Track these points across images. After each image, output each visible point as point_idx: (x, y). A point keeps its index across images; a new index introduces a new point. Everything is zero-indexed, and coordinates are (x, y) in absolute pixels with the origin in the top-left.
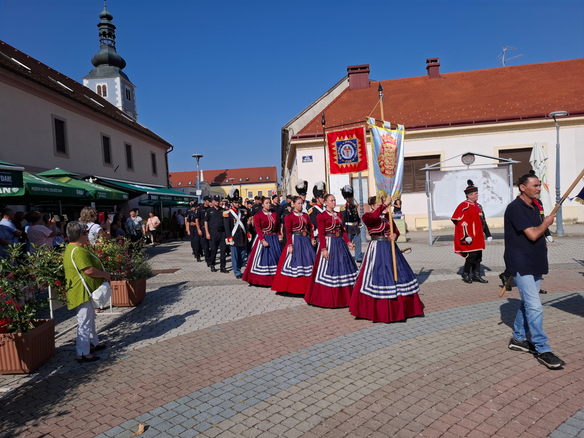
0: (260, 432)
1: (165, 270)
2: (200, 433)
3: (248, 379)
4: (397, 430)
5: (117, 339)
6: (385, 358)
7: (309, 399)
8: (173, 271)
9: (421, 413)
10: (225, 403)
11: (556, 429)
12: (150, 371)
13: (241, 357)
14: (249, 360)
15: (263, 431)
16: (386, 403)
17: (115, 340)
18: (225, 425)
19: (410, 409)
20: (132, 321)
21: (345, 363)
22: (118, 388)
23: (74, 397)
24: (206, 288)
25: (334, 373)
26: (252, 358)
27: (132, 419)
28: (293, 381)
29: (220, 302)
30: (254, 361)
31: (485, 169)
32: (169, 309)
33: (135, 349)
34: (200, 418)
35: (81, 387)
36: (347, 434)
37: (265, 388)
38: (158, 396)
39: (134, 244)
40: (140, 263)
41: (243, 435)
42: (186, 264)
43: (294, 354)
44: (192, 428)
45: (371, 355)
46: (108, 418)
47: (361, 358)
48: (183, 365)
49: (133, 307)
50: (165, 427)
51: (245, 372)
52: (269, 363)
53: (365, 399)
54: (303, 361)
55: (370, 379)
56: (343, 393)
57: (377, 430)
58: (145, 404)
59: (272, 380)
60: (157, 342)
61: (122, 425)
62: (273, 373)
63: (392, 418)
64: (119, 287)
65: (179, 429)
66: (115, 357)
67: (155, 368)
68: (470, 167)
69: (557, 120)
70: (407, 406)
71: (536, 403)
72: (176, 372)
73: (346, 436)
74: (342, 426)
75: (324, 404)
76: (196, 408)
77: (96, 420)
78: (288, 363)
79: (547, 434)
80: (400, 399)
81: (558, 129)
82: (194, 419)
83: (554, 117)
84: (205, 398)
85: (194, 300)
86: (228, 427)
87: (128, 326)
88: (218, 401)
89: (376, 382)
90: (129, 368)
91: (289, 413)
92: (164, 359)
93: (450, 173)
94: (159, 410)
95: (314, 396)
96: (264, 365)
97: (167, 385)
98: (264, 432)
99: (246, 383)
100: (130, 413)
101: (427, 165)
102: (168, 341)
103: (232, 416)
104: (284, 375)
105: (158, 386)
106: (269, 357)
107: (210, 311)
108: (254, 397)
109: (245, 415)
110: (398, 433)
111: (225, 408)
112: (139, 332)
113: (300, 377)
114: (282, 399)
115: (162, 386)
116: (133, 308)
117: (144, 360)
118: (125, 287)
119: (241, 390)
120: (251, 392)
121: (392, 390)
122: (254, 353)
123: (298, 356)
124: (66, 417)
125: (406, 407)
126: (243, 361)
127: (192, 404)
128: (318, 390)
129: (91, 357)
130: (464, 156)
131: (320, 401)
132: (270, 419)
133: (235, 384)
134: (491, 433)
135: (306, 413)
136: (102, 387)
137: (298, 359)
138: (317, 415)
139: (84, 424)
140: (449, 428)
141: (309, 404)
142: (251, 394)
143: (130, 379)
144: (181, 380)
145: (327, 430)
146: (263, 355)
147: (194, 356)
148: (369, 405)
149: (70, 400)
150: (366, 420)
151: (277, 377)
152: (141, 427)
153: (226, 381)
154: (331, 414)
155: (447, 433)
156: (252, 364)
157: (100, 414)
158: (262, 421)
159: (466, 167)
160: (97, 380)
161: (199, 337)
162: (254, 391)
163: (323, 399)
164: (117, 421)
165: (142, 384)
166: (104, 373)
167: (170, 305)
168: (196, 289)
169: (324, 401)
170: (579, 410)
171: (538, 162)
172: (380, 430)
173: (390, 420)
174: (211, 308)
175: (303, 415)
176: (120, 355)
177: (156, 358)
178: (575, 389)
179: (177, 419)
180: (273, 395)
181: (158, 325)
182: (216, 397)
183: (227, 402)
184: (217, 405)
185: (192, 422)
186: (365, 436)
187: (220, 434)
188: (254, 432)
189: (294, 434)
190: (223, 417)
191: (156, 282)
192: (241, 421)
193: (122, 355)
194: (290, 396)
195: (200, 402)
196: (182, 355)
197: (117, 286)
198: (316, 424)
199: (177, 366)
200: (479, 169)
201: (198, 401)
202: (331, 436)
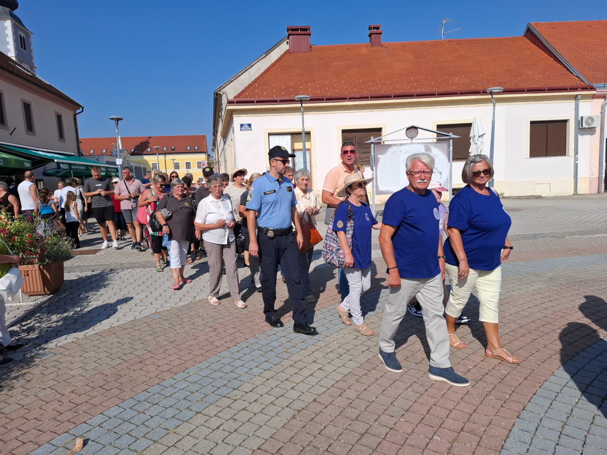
0: (226, 434)
1: (85, 251)
2: (155, 442)
3: (204, 373)
4: (377, 416)
5: (33, 335)
6: (349, 339)
7: (277, 390)
8: (94, 252)
9: (397, 396)
10: (180, 402)
11: (529, 402)
12: (81, 371)
13: (191, 348)
14: (202, 351)
15: (230, 432)
16: (360, 387)
17: (30, 337)
18: (184, 429)
19: (386, 392)
20: (50, 312)
21: (310, 347)
22: (41, 394)
24: (138, 270)
25: (299, 359)
26: (204, 348)
27: (65, 432)
28: (256, 371)
29: (158, 286)
30: (207, 351)
31: (427, 143)
32: (95, 297)
33: (58, 345)
34: (152, 423)
36: (325, 427)
37: (225, 382)
38: (95, 401)
40: (55, 244)
41: (208, 440)
43: (252, 340)
44: (144, 437)
45: (335, 335)
46: (32, 435)
47: (324, 340)
48: (121, 361)
49: (49, 295)
50: (110, 438)
51: (198, 365)
52: (224, 352)
53: (337, 385)
54: (263, 348)
55: (338, 362)
56: (313, 380)
57: (356, 419)
58: (80, 412)
59: (232, 372)
60: (85, 335)
61: (53, 442)
62: (231, 364)
63: (369, 404)
64: (30, 272)
65: (126, 440)
66: (32, 357)
67: (87, 367)
68: (414, 141)
69: (494, 96)
70: (383, 390)
71: (506, 376)
72: (114, 371)
73: (324, 428)
74: (318, 419)
75: (294, 394)
76: (145, 412)
77: (16, 438)
78: (247, 351)
79: (522, 408)
80: (374, 383)
81: (494, 106)
82: (145, 425)
83: (491, 93)
84: (155, 399)
85: (124, 285)
86: (188, 432)
87: (45, 319)
88: (171, 401)
89: (345, 365)
90: (54, 369)
91: (256, 408)
92: (97, 356)
93: (394, 147)
94: (98, 419)
95: (282, 386)
96: (219, 355)
97: (105, 387)
98: (231, 433)
99: (201, 377)
100: (61, 426)
101: (372, 138)
102: (100, 334)
103: (191, 418)
104: (245, 365)
105: (94, 388)
106: (224, 345)
107: (146, 296)
108: (213, 392)
109: (205, 415)
110: (378, 420)
111: (181, 409)
112: (61, 325)
113: (263, 366)
114: (247, 393)
115: (99, 389)
116: (49, 297)
117: (72, 358)
118: (38, 272)
119: (197, 387)
120: (209, 387)
121: (364, 373)
122: (206, 342)
123: (256, 342)
125: (381, 391)
126: (195, 352)
127: (140, 408)
128: (285, 379)
130: (408, 129)
131: (289, 392)
132: (235, 417)
133: (188, 379)
134: (471, 412)
135: (276, 407)
136: (20, 396)
137: (258, 346)
138: (288, 408)
140: (429, 410)
141: (277, 396)
142: (209, 390)
143: (56, 383)
144: (122, 380)
145: (302, 424)
146: (216, 344)
147: (134, 350)
148: (342, 391)
150: (343, 409)
151: (237, 368)
152: (79, 442)
153: (177, 377)
154: (304, 405)
155: (428, 415)
156: (205, 355)
157: (20, 430)
158: (227, 420)
159: (410, 141)
160: (12, 387)
161: (136, 328)
162: (213, 386)
163: (292, 389)
164: (44, 438)
165: (72, 388)
166: (20, 378)
167: (96, 291)
168: (126, 271)
169: (294, 391)
170: (546, 380)
171: (477, 137)
172: (359, 419)
173: (367, 407)
174: (148, 293)
175: (272, 410)
176: (38, 354)
177: (86, 355)
178: (538, 359)
179: (123, 428)
180: (235, 389)
181: (83, 316)
182: (168, 397)
183: (182, 401)
184: (171, 407)
185: (143, 430)
186: (345, 427)
187: (179, 440)
188: (220, 434)
189: (266, 433)
190: (180, 420)
191: (75, 265)
192: (202, 422)
193: (42, 355)
194: (254, 388)
195: (149, 405)
196: (119, 350)
197: (28, 271)
198: (289, 418)
199: (114, 363)
200: (421, 143)
201: (147, 403)
202: (308, 431)
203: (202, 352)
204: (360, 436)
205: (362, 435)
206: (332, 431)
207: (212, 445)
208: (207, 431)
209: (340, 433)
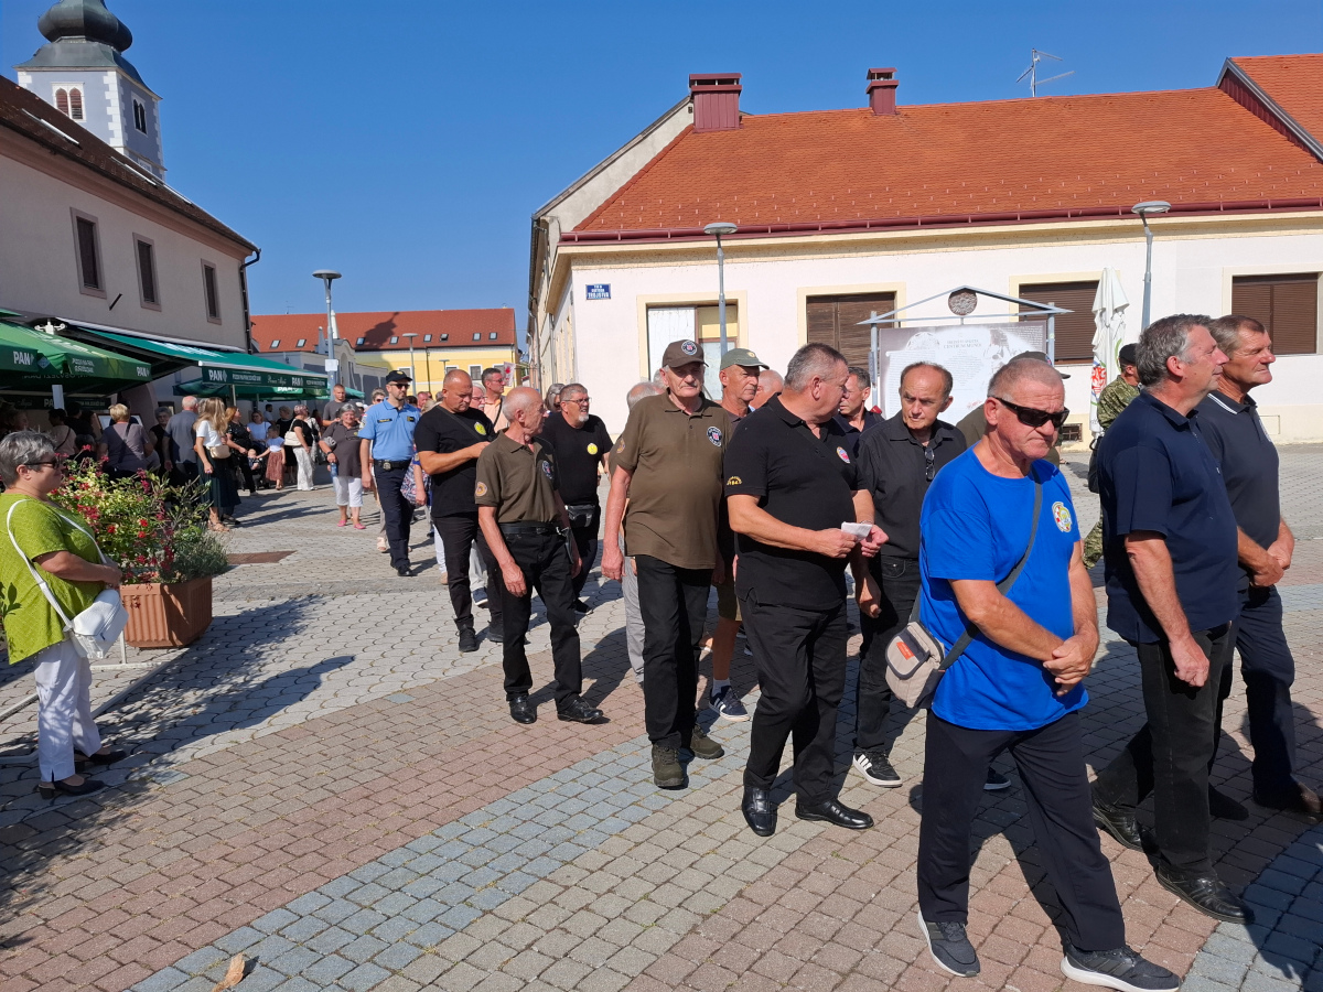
0: (547, 961)
1: (255, 555)
2: (394, 972)
3: (501, 825)
4: (879, 935)
5: (146, 734)
7: (656, 868)
8: (275, 557)
10: (448, 888)
12: (242, 813)
13: (474, 770)
14: (497, 776)
15: (554, 958)
16: (840, 869)
17: (139, 736)
18: (456, 948)
19: (898, 880)
20: (182, 686)
21: (729, 775)
22: (160, 861)
23: (41, 895)
24: (366, 598)
25: (707, 802)
26: (502, 770)
27: (207, 945)
28: (612, 824)
29: (407, 633)
30: (509, 778)
31: (997, 325)
32: (275, 653)
33: (196, 756)
34: (388, 932)
35: (58, 865)
36: (762, 955)
37: (545, 847)
38: (271, 879)
39: (179, 491)
40: (196, 541)
41: (506, 973)
42: (305, 539)
43: (605, 756)
44: (371, 960)
46: (139, 948)
48: (327, 794)
49: (180, 648)
50: (300, 960)
51: (489, 808)
52: (545, 781)
53: (790, 862)
54: (628, 775)
56: (736, 849)
57: (831, 940)
58: (239, 902)
59: (560, 824)
60: (252, 737)
61: (182, 964)
62: (558, 808)
63: (860, 906)
64: (142, 599)
65: (334, 965)
66: (143, 781)
67: (254, 806)
68: (967, 321)
69: (1148, 221)
70: (893, 875)
72: (312, 815)
73: (760, 958)
74: (746, 936)
75: (695, 879)
76: (374, 906)
77: (106, 954)
78: (593, 779)
80: (872, 859)
81: (1149, 243)
82: (373, 935)
83: (1143, 215)
84: (395, 878)
85: (337, 629)
86: (464, 954)
87: (171, 699)
88: (427, 886)
90: (186, 808)
91: (612, 906)
92: (276, 782)
93: (923, 335)
94: (275, 919)
95: (669, 859)
96: (534, 786)
97: (292, 849)
98: (556, 959)
99: (494, 835)
100: (199, 930)
101: (873, 313)
102: (284, 734)
103: (471, 923)
104: (588, 811)
105: (269, 852)
106: (545, 765)
107: (382, 655)
108: (519, 869)
109: (501, 918)
110: (881, 943)
111: (450, 902)
112: (201, 713)
113: (627, 814)
114: (592, 872)
115: (279, 852)
116: (179, 653)
117: (224, 785)
118: (158, 598)
119: (486, 855)
120: (512, 857)
121: (850, 837)
122: (506, 758)
123: (614, 761)
124: (19, 950)
125: (888, 878)
126: (483, 780)
127: (364, 897)
128: (676, 844)
129: (79, 781)
130: (954, 294)
131: (684, 873)
132: (566, 925)
133: (466, 838)
135: (654, 906)
136: (117, 862)
137: (616, 770)
138: (682, 910)
139: (74, 965)
140: (996, 926)
141: (658, 881)
142: (511, 862)
143: (190, 837)
144: (327, 835)
145: (711, 946)
146: (527, 761)
147: (353, 771)
148: (802, 876)
149: (28, 904)
150: (802, 916)
151: (571, 816)
152: (237, 965)
153: (444, 832)
154: (716, 904)
155: (993, 937)
156: (505, 785)
157: (115, 936)
158: (548, 932)
159: (957, 321)
160: (101, 843)
161: (360, 723)
162: (519, 855)
163: (691, 866)
164: (162, 955)
165: (224, 850)
166: (118, 825)
167: (278, 642)
168: (341, 600)
169: (695, 873)
171: (1109, 312)
172: (837, 938)
173: (857, 913)
174: (385, 648)
175: (646, 912)
176: (155, 774)
177: (253, 779)
179: (328, 939)
180: (566, 863)
181: (249, 694)
182: (422, 875)
183: (454, 886)
184: (429, 897)
185: (370, 944)
186: (806, 957)
187: (445, 972)
188: (532, 962)
189: (632, 962)
190: (447, 927)
191: (236, 584)
192: (495, 934)
193: (164, 776)
194: (609, 862)
195: (382, 891)
196: (323, 770)
197: (138, 598)
198: (683, 933)
199: (312, 798)
200: (984, 325)
201: (378, 887)
202: (724, 962)
203: (498, 778)
204: (840, 978)
205: (845, 976)
206: (776, 964)
207: (517, 984)
208: (506, 954)
209: (794, 969)
